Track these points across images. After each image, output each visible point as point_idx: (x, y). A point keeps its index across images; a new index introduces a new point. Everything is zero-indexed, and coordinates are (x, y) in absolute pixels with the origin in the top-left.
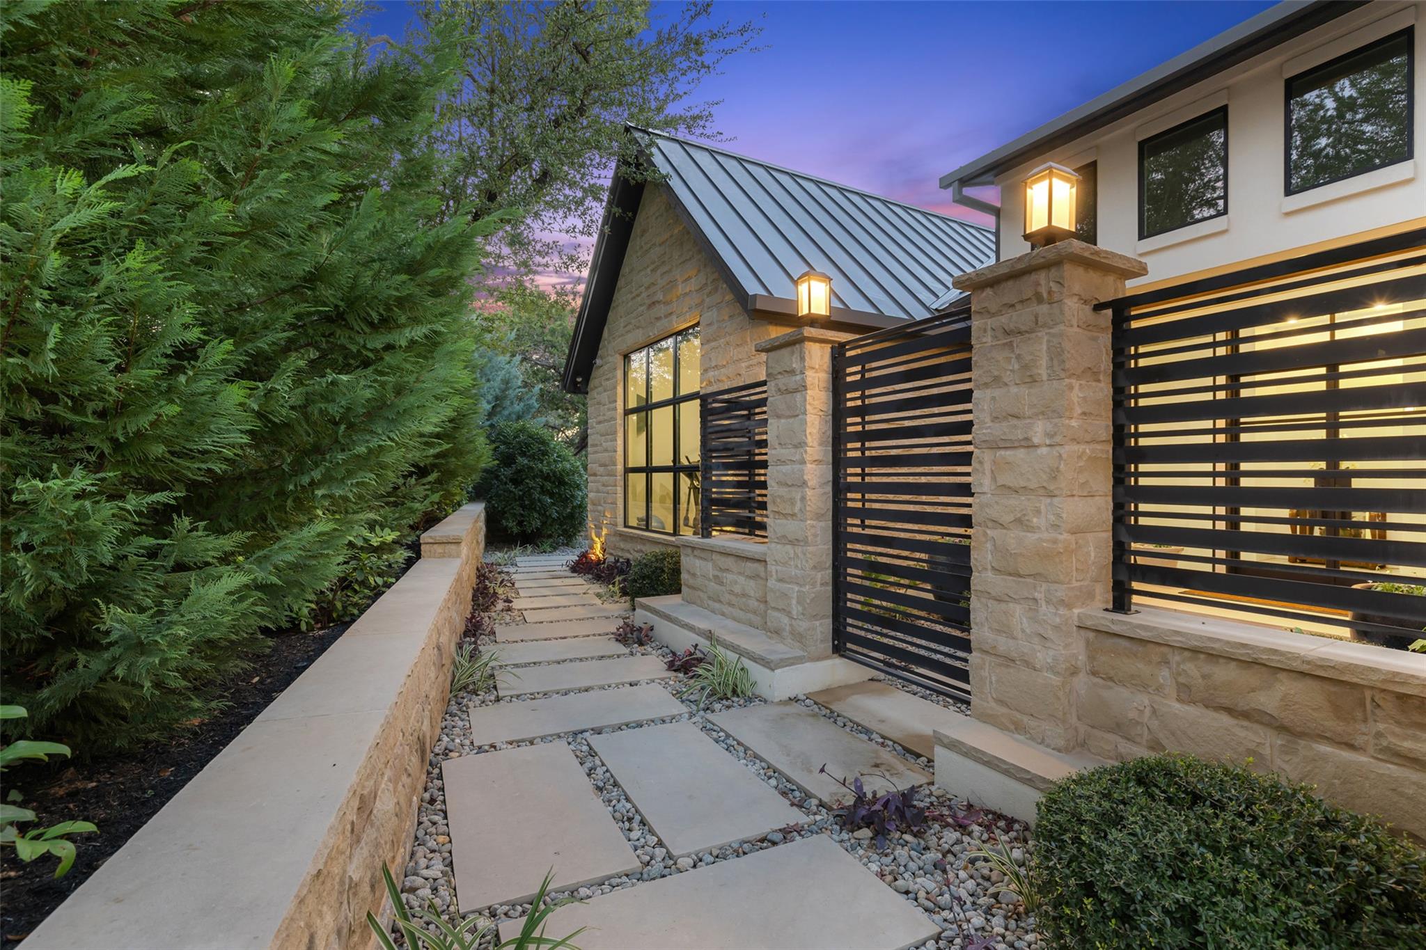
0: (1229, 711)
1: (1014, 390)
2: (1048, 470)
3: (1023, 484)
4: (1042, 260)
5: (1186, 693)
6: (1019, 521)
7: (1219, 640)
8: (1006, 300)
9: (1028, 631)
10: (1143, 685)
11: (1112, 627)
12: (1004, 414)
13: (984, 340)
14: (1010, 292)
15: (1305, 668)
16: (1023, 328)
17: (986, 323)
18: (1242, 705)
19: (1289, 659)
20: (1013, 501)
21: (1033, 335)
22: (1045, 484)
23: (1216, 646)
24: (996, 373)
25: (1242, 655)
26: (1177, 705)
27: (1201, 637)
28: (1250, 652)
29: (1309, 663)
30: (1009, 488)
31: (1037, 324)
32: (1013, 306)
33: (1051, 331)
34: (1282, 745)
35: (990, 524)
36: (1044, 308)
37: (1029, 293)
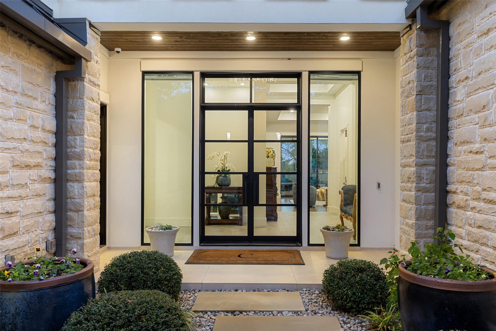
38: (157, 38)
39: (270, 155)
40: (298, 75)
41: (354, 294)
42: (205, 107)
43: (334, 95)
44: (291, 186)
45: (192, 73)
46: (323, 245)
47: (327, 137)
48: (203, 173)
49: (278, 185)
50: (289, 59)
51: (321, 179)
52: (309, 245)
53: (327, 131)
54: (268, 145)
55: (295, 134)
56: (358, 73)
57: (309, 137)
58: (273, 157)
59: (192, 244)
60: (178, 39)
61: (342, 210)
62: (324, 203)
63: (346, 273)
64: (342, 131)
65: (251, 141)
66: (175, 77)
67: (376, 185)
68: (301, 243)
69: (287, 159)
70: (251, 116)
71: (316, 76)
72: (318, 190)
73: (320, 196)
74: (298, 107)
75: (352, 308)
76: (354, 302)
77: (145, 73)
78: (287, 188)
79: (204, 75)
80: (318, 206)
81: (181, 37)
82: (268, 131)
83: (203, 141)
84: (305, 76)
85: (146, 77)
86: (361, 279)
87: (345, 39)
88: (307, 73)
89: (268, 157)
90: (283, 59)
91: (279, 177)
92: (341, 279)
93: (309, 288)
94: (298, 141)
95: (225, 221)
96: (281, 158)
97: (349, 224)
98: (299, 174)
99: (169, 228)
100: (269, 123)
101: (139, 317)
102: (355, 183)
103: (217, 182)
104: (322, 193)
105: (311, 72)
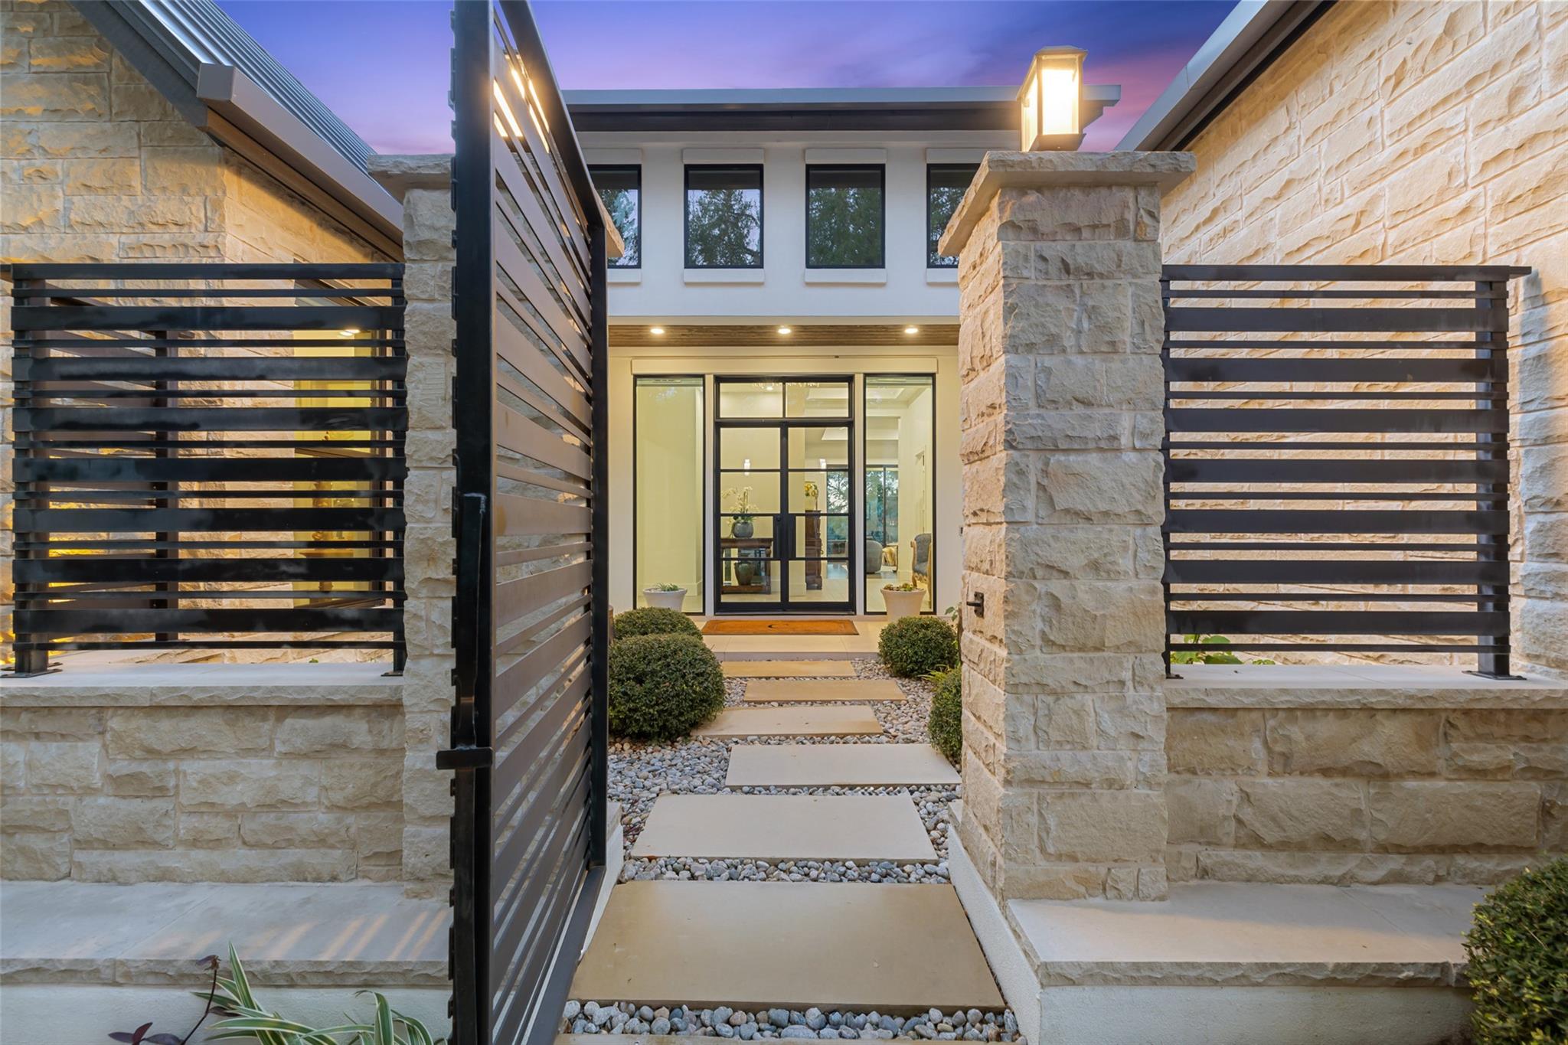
0: (1326, 772)
1: (1079, 361)
2: (1142, 486)
3: (1103, 506)
4: (1149, 170)
5: (1284, 763)
6: (1095, 567)
7: (1328, 691)
8: (1072, 218)
9: (1112, 733)
10: (1231, 766)
11: (1208, 699)
12: (1069, 397)
13: (1025, 273)
14: (1079, 208)
15: (1408, 704)
16: (1099, 268)
17: (1028, 248)
18: (1344, 760)
19: (1395, 697)
20: (1083, 533)
21: (1109, 283)
22: (1140, 507)
23: (1327, 698)
24: (1054, 330)
25: (1350, 703)
26: (1269, 781)
27: (1311, 691)
28: (1360, 697)
29: (1411, 697)
30: (1077, 514)
31: (1119, 266)
32: (1077, 230)
33: (1139, 281)
34: (1376, 793)
35: (1039, 573)
36: (1127, 245)
37: (1109, 217)
38: (657, 332)
39: (810, 492)
40: (849, 379)
41: (916, 653)
42: (719, 424)
43: (907, 403)
44: (843, 545)
45: (702, 376)
46: (885, 613)
47: (896, 466)
48: (717, 515)
49: (823, 537)
50: (837, 357)
51: (890, 532)
52: (866, 613)
53: (896, 457)
54: (808, 475)
55: (846, 462)
56: (933, 375)
57: (865, 466)
58: (816, 495)
59: (703, 614)
60: (686, 332)
61: (915, 571)
62: (895, 568)
63: (907, 630)
64: (918, 456)
65: (784, 471)
66: (678, 381)
67: (959, 530)
68: (855, 610)
69: (837, 504)
70: (784, 435)
71: (874, 380)
72: (885, 550)
73: (889, 559)
74: (849, 423)
75: (913, 670)
76: (916, 662)
77: (636, 377)
78: (836, 547)
79: (719, 379)
80: (885, 573)
81: (690, 330)
82: (807, 457)
83: (717, 471)
84: (859, 380)
85: (638, 382)
86: (925, 636)
87: (911, 331)
88: (862, 376)
89: (808, 495)
90: (829, 357)
91: (823, 520)
92: (901, 637)
93: (863, 657)
94: (850, 470)
95: (746, 589)
96: (828, 502)
97: (923, 586)
98: (851, 515)
99: (675, 589)
100: (808, 444)
101: (675, 652)
102: (930, 531)
103: (733, 531)
104: (891, 553)
105: (866, 375)
